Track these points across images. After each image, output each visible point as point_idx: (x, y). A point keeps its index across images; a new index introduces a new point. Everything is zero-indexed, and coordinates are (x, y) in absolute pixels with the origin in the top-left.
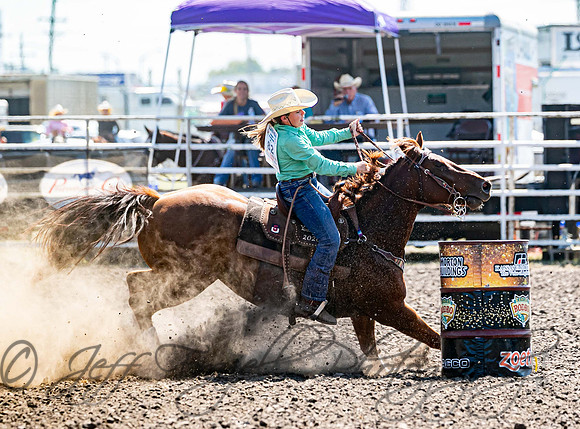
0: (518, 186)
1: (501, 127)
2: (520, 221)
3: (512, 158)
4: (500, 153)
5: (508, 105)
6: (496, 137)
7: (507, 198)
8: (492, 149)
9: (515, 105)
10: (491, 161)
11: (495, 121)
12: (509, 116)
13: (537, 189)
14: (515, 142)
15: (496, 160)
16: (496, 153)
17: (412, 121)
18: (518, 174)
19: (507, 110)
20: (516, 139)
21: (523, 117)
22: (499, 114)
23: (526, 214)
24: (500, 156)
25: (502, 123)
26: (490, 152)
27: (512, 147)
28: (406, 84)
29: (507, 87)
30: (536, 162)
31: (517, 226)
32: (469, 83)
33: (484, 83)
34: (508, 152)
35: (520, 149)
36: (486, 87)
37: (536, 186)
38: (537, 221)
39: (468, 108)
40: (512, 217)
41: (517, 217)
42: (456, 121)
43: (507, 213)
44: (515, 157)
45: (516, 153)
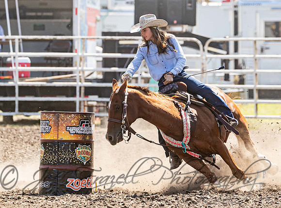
0: (87, 80)
1: (77, 45)
2: (88, 101)
3: (83, 64)
4: (76, 60)
5: (81, 31)
6: (74, 51)
7: (80, 87)
8: (72, 58)
9: (86, 32)
10: (71, 65)
11: (73, 41)
12: (82, 39)
13: (98, 82)
14: (85, 54)
15: (74, 64)
16: (74, 60)
17: (24, 40)
18: (87, 73)
19: (81, 35)
20: (86, 52)
21: (91, 39)
22: (77, 37)
23: (91, 97)
24: (76, 62)
25: (78, 43)
26: (71, 60)
27: (84, 57)
28: (21, 18)
29: (81, 21)
30: (98, 66)
31: (86, 104)
32: (59, 18)
33: (67, 18)
34: (81, 60)
35: (88, 58)
36: (69, 21)
37: (97, 80)
38: (98, 102)
39: (58, 33)
40: (83, 99)
41: (85, 99)
42: (51, 41)
43: (80, 96)
44: (85, 63)
45: (86, 60)
